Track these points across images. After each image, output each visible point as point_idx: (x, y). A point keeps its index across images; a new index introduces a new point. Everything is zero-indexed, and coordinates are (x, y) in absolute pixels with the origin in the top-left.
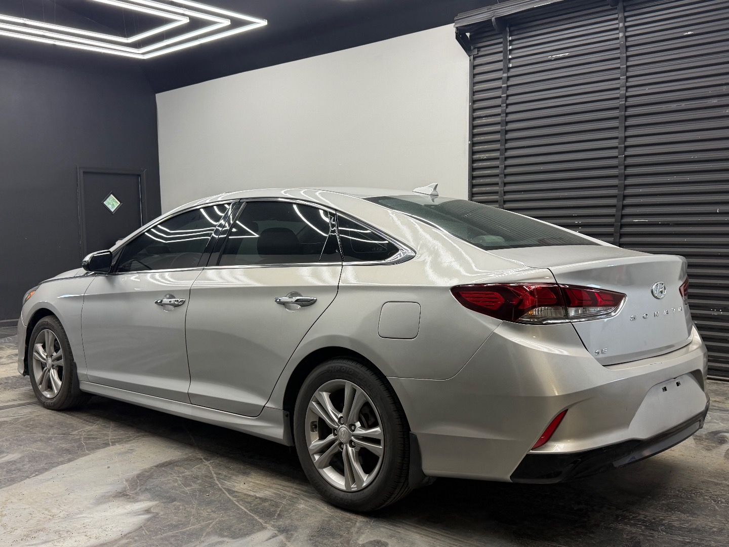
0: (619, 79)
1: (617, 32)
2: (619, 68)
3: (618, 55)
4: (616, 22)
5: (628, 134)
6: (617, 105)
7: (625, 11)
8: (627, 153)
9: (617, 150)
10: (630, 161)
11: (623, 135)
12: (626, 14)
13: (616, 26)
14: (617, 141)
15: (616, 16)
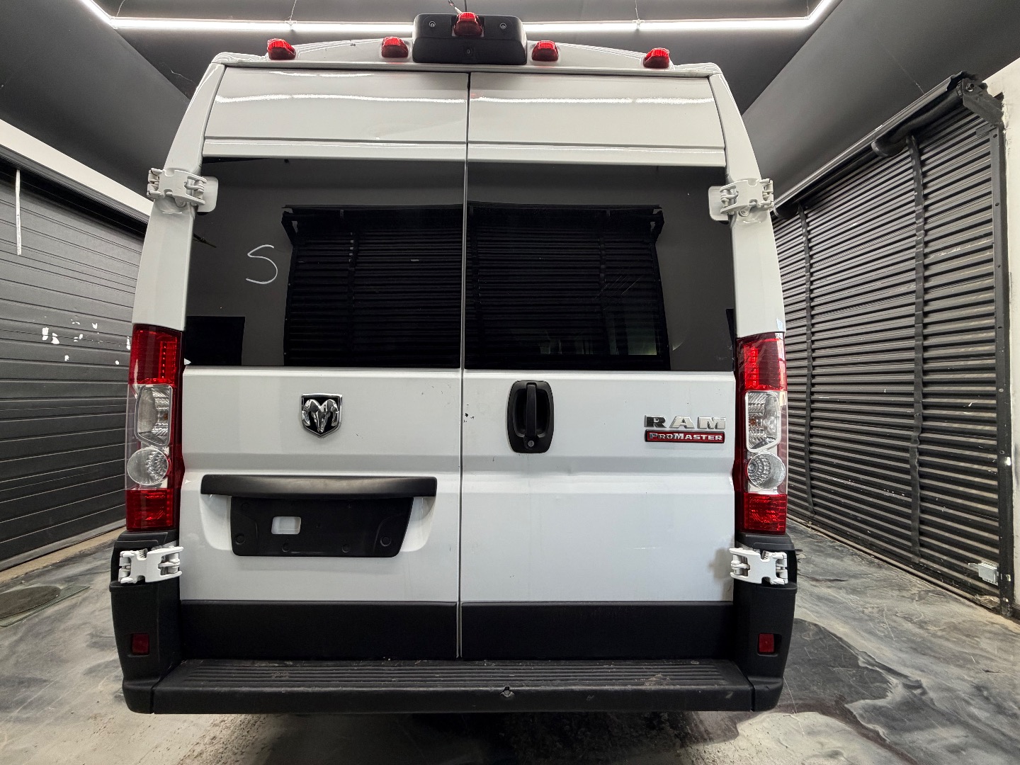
0: (804, 276)
1: (802, 237)
2: (805, 267)
3: (804, 256)
4: (801, 229)
5: (814, 321)
6: (804, 298)
7: (807, 218)
8: (813, 338)
9: (805, 336)
10: (817, 345)
11: (809, 323)
12: (807, 220)
13: (801, 233)
14: (805, 328)
15: (800, 224)
